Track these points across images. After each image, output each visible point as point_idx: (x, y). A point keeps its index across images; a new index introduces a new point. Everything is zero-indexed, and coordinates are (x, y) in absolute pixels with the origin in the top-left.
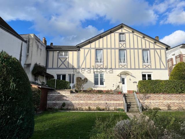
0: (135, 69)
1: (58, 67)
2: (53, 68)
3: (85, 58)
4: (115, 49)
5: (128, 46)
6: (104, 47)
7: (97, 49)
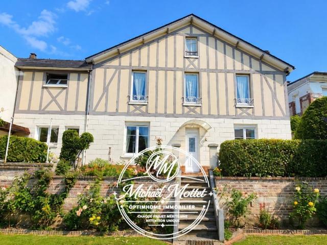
0: (219, 116)
1: (42, 108)
2: (29, 111)
3: (106, 89)
4: (175, 70)
5: (203, 66)
6: (150, 66)
7: (134, 69)
